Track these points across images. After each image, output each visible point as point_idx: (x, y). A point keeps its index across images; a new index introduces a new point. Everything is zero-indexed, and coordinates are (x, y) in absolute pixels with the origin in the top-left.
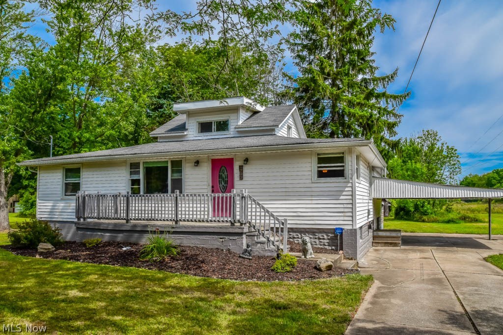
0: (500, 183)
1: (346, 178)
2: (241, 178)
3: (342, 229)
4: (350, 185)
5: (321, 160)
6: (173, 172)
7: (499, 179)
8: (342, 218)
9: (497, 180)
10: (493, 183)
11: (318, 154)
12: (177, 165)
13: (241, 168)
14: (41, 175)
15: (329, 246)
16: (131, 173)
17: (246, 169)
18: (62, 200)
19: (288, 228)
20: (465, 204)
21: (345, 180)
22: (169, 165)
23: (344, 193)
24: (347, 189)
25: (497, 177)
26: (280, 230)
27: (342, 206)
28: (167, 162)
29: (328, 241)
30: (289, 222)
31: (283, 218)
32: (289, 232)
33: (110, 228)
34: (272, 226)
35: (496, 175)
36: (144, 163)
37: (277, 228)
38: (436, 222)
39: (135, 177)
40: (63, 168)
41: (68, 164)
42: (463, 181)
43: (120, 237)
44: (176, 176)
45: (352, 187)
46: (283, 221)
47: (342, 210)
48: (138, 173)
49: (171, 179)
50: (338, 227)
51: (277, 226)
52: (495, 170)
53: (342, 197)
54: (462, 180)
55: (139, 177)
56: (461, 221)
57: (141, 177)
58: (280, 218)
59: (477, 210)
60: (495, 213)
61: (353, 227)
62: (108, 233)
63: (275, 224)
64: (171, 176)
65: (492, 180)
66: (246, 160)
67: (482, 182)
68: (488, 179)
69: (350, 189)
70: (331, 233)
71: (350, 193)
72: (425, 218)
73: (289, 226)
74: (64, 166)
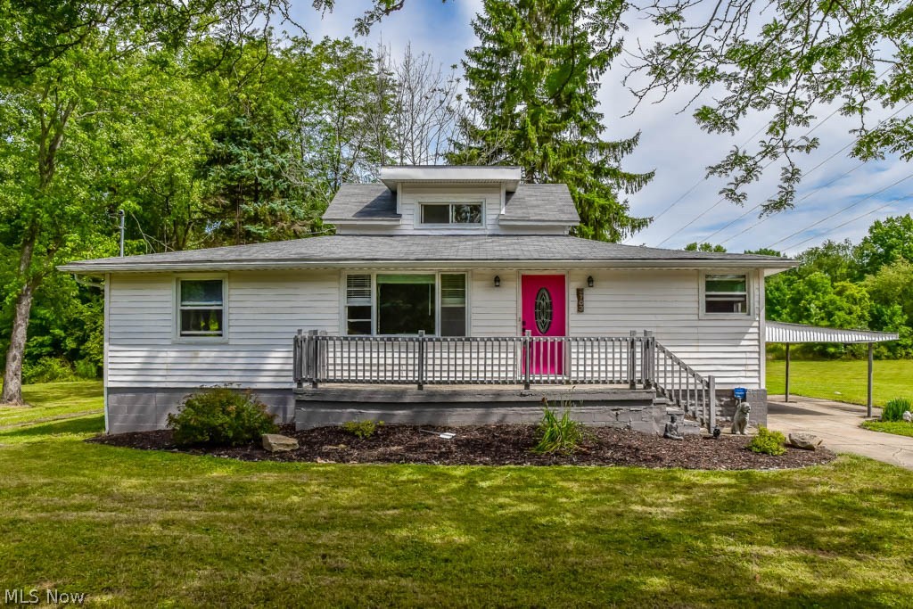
1: (749, 314)
2: (580, 309)
3: (744, 390)
4: (756, 324)
5: (710, 285)
6: (444, 295)
8: (743, 374)
11: (707, 276)
12: (455, 283)
13: (580, 292)
14: (112, 291)
15: (722, 415)
16: (349, 295)
17: (589, 295)
18: (174, 344)
19: (717, 391)
21: (749, 317)
22: (438, 283)
23: (747, 337)
24: (751, 330)
26: (704, 393)
27: (743, 355)
28: (433, 276)
29: (721, 409)
30: (717, 380)
31: (707, 374)
32: (717, 396)
33: (379, 399)
34: (691, 387)
36: (378, 276)
37: (700, 391)
39: (359, 302)
40: (177, 279)
41: (192, 272)
43: (401, 415)
44: (453, 302)
45: (759, 327)
46: (707, 379)
47: (744, 362)
48: (368, 295)
49: (442, 308)
50: (737, 387)
51: (700, 387)
53: (743, 343)
55: (369, 302)
57: (373, 302)
58: (702, 375)
61: (760, 386)
62: (376, 409)
63: (695, 384)
64: (442, 303)
66: (590, 280)
69: (756, 330)
70: (726, 396)
71: (756, 336)
73: (717, 387)
74: (179, 275)
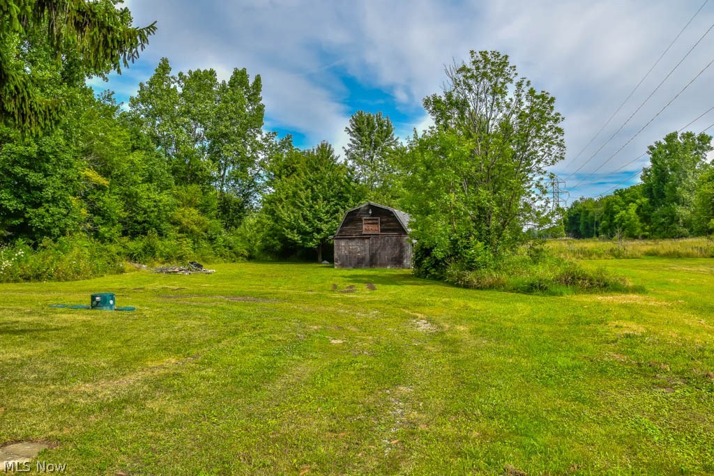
0: (625, 209)
7: (623, 203)
9: (620, 206)
10: (615, 210)
20: (574, 242)
25: (621, 201)
35: (619, 198)
38: (498, 289)
42: (572, 208)
52: (617, 190)
54: (570, 207)
56: (563, 288)
59: (596, 253)
60: (628, 258)
65: (613, 205)
67: (599, 209)
68: (608, 204)
72: (470, 276)
